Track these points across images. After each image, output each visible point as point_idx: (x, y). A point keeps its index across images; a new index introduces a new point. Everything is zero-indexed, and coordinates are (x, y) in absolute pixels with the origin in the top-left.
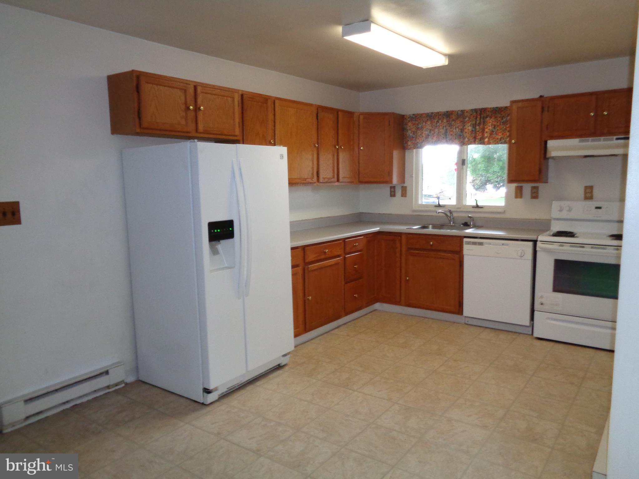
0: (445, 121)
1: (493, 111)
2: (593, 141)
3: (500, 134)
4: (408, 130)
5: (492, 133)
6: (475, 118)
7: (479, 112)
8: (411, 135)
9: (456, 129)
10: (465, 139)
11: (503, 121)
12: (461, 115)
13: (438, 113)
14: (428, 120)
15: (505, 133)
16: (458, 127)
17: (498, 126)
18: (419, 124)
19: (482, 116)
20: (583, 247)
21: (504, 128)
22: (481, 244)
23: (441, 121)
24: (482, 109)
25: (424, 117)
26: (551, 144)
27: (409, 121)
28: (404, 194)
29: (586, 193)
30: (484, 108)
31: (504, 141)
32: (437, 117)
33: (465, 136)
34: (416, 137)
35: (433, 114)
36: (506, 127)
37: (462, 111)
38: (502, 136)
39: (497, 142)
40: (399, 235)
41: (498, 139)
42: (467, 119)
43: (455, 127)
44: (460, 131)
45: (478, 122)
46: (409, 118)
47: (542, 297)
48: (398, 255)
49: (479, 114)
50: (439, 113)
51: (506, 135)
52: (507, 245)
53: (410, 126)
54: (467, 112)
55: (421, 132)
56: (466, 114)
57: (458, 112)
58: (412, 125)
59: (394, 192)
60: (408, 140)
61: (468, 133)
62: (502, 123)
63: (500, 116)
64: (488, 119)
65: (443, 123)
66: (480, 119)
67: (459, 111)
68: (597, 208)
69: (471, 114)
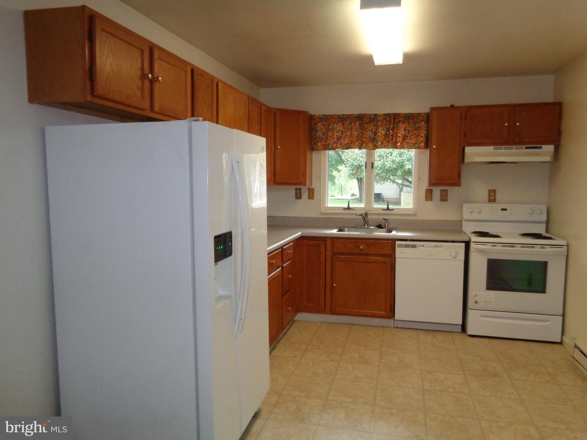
0: (358, 123)
1: (405, 117)
2: (506, 149)
3: (414, 139)
4: (318, 130)
5: (405, 138)
6: (389, 122)
7: (393, 117)
8: (321, 135)
9: (369, 132)
10: (378, 142)
11: (415, 127)
12: (374, 119)
13: (350, 115)
14: (339, 121)
15: (418, 139)
16: (371, 131)
17: (412, 131)
18: (330, 125)
19: (396, 120)
20: (514, 247)
21: (418, 133)
22: (414, 246)
23: (354, 124)
24: (395, 114)
25: (335, 119)
26: (468, 150)
27: (319, 122)
28: (311, 196)
29: (489, 196)
30: (397, 114)
31: (417, 146)
32: (350, 119)
33: (378, 140)
34: (327, 138)
35: (345, 116)
36: (420, 133)
37: (375, 115)
38: (416, 141)
39: (412, 147)
40: (324, 239)
41: (412, 143)
42: (380, 123)
43: (368, 130)
44: (373, 134)
45: (391, 126)
46: (318, 118)
47: (476, 295)
48: (322, 260)
49: (392, 119)
50: (352, 115)
51: (420, 140)
52: (441, 247)
53: (320, 127)
54: (380, 116)
55: (331, 133)
56: (379, 118)
57: (371, 116)
58: (322, 126)
59: (300, 194)
60: (318, 141)
61: (381, 137)
62: (415, 129)
63: (412, 121)
64: (401, 124)
65: (355, 126)
66: (394, 124)
67: (372, 114)
68: (502, 210)
69: (384, 119)
